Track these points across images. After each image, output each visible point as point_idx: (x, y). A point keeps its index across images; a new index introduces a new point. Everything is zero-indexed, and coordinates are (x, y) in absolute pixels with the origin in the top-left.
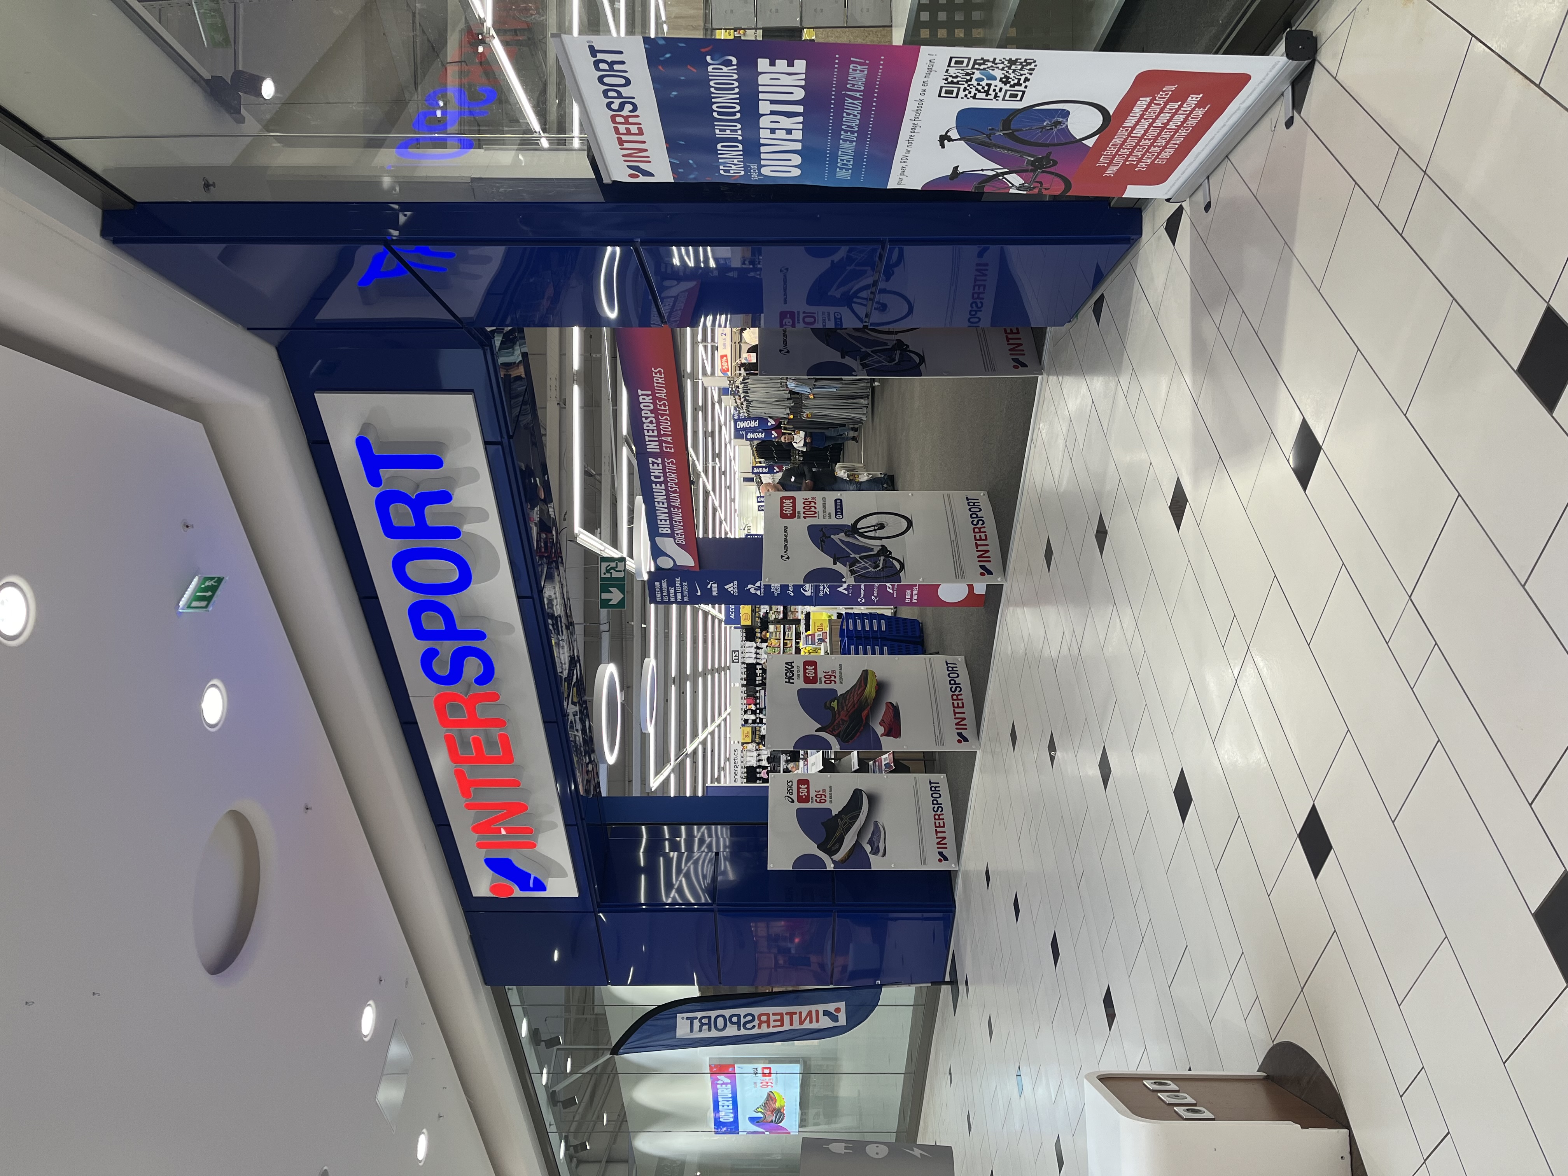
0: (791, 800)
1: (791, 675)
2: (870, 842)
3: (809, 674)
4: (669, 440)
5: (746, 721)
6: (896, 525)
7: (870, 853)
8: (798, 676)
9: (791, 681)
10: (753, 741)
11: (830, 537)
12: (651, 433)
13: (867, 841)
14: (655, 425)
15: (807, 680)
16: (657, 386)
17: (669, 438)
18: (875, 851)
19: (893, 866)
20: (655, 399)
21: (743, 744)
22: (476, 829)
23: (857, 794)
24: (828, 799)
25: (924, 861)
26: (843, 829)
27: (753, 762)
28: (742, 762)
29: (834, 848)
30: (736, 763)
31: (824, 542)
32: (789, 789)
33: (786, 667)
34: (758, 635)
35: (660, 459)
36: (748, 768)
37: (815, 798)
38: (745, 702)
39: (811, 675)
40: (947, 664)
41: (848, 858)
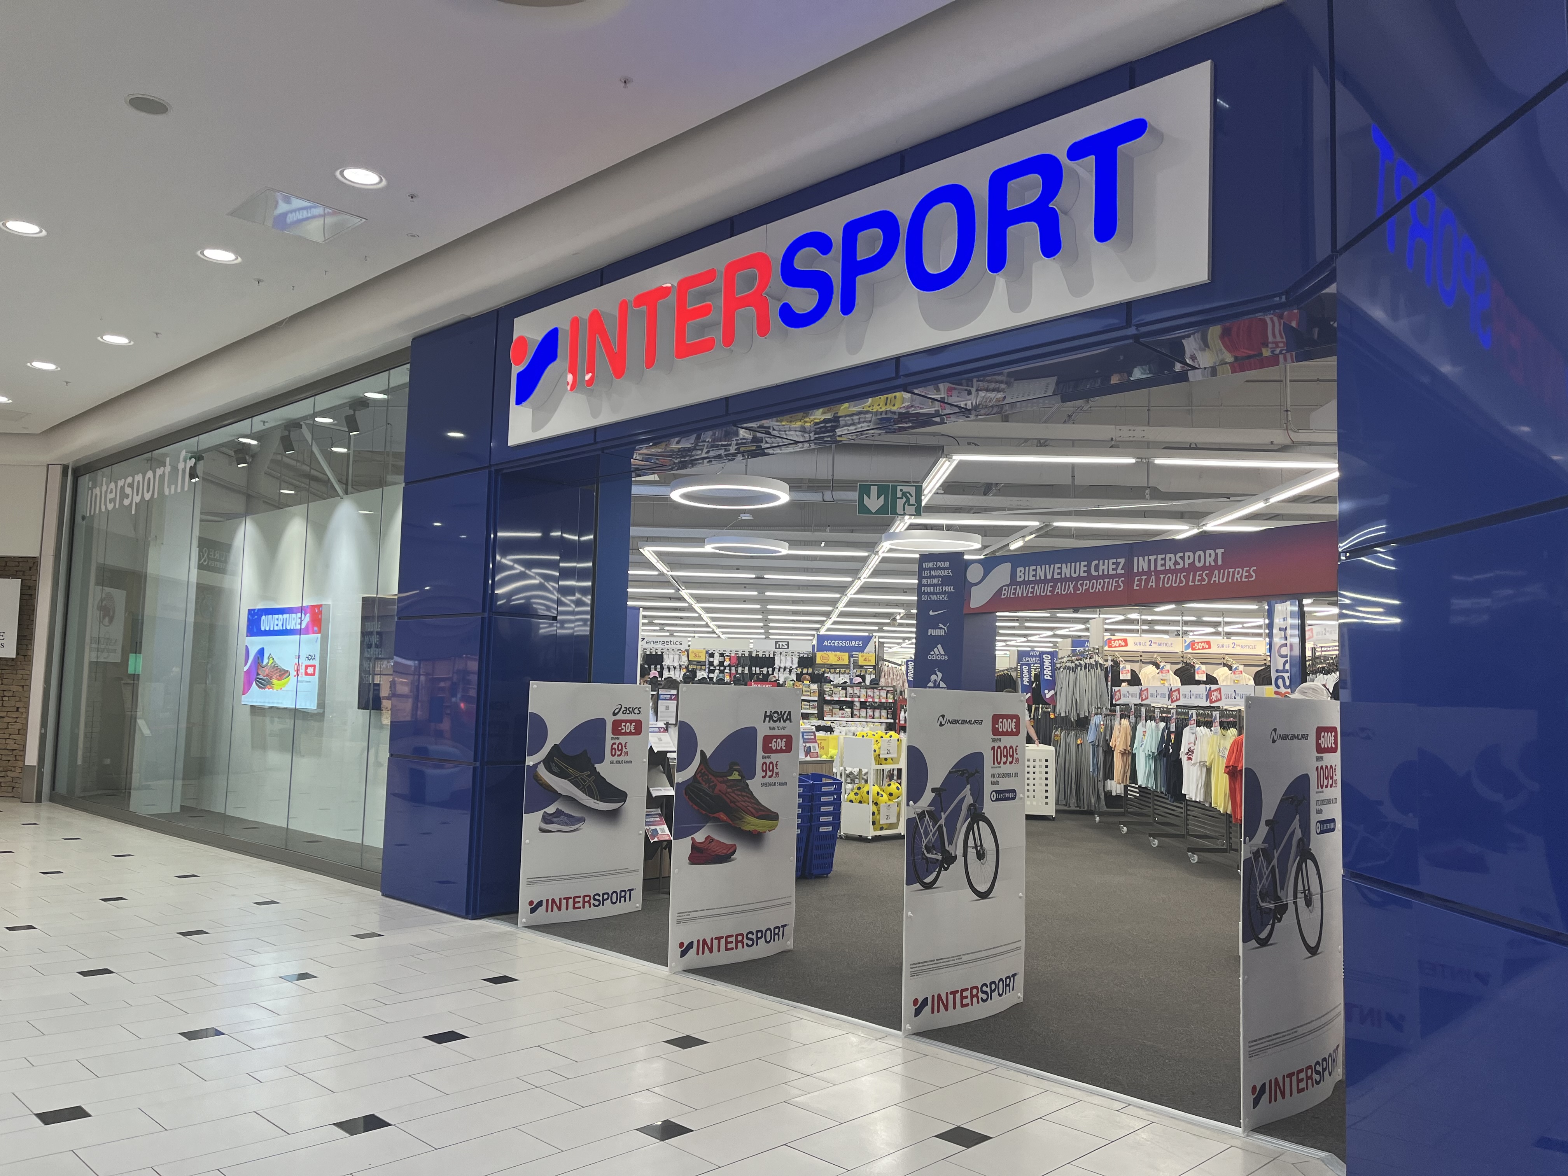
0: (616, 712)
1: (775, 719)
2: (558, 813)
3: (776, 742)
4: (1150, 584)
5: (712, 655)
6: (982, 874)
7: (545, 812)
8: (773, 729)
9: (767, 719)
10: (690, 662)
11: (968, 783)
12: (1160, 562)
13: (560, 808)
14: (1173, 567)
15: (768, 739)
16: (1229, 572)
17: (1154, 584)
18: (547, 819)
19: (527, 841)
20: (1211, 569)
21: (688, 651)
22: (595, 316)
23: (620, 796)
24: (616, 758)
25: (531, 882)
26: (577, 777)
27: (667, 662)
28: (668, 649)
29: (553, 765)
30: (667, 643)
31: (962, 775)
32: (631, 710)
33: (785, 712)
34: (805, 671)
35: (1123, 572)
36: (662, 655)
37: (617, 742)
38: (733, 655)
39: (774, 745)
40: (783, 926)
41: (539, 783)
